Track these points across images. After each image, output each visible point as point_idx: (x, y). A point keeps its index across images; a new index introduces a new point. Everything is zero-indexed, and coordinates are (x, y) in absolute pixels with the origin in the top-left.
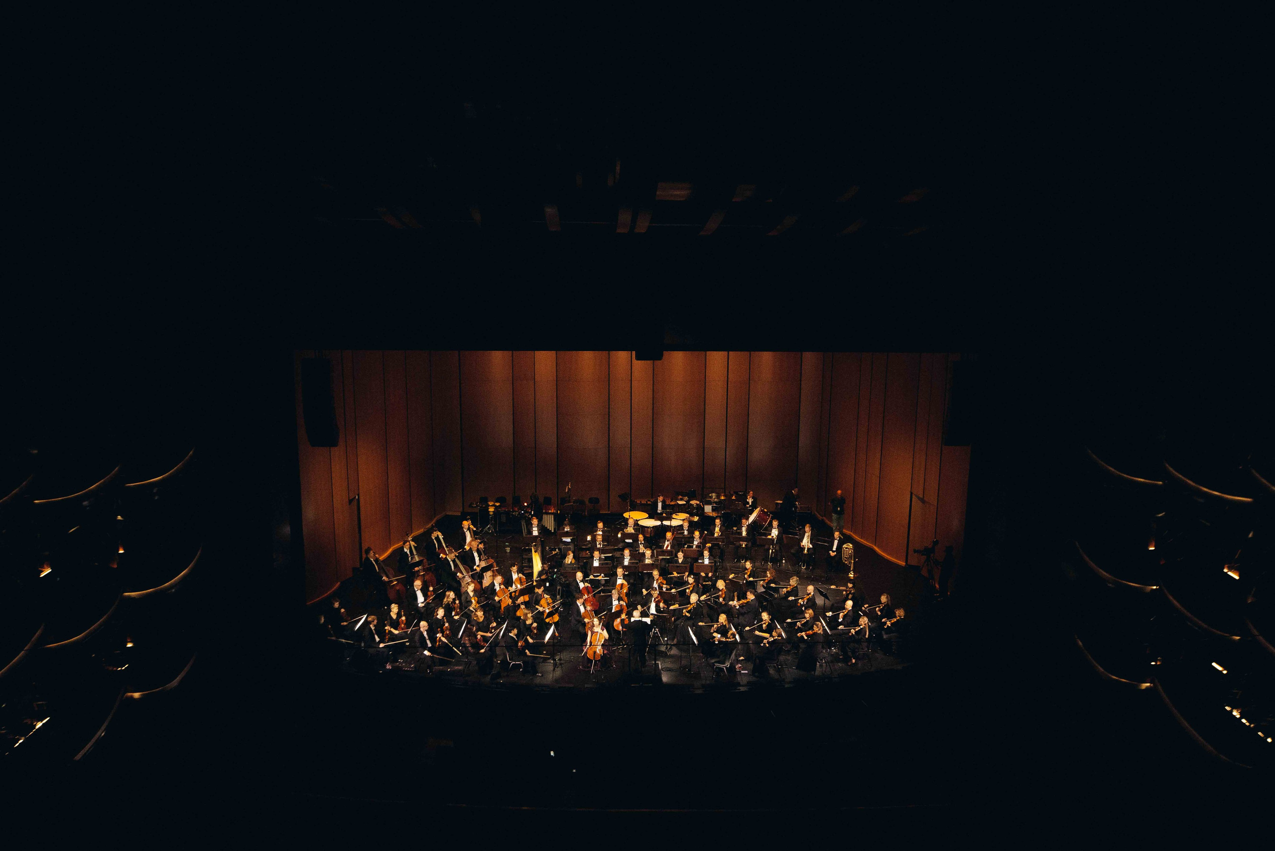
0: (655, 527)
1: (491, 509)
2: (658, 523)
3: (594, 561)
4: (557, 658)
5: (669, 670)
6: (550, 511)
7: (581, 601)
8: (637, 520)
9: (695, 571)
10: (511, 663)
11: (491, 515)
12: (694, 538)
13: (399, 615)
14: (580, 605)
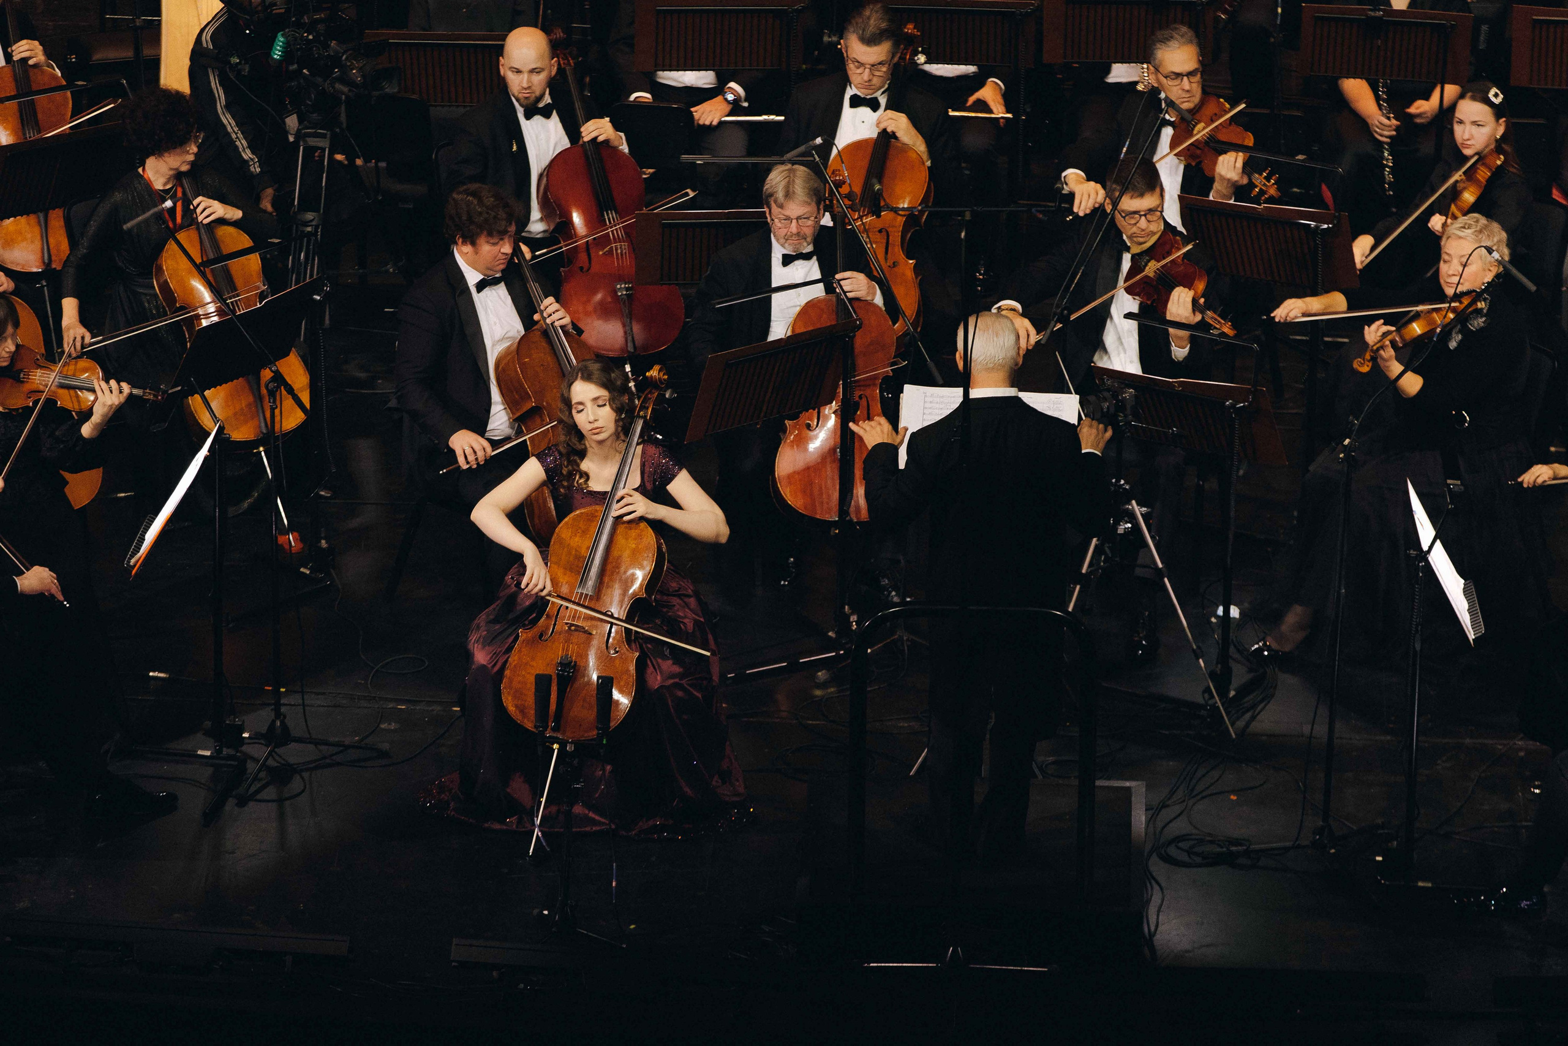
4: (249, 724)
5: (1219, 854)
14: (481, 286)
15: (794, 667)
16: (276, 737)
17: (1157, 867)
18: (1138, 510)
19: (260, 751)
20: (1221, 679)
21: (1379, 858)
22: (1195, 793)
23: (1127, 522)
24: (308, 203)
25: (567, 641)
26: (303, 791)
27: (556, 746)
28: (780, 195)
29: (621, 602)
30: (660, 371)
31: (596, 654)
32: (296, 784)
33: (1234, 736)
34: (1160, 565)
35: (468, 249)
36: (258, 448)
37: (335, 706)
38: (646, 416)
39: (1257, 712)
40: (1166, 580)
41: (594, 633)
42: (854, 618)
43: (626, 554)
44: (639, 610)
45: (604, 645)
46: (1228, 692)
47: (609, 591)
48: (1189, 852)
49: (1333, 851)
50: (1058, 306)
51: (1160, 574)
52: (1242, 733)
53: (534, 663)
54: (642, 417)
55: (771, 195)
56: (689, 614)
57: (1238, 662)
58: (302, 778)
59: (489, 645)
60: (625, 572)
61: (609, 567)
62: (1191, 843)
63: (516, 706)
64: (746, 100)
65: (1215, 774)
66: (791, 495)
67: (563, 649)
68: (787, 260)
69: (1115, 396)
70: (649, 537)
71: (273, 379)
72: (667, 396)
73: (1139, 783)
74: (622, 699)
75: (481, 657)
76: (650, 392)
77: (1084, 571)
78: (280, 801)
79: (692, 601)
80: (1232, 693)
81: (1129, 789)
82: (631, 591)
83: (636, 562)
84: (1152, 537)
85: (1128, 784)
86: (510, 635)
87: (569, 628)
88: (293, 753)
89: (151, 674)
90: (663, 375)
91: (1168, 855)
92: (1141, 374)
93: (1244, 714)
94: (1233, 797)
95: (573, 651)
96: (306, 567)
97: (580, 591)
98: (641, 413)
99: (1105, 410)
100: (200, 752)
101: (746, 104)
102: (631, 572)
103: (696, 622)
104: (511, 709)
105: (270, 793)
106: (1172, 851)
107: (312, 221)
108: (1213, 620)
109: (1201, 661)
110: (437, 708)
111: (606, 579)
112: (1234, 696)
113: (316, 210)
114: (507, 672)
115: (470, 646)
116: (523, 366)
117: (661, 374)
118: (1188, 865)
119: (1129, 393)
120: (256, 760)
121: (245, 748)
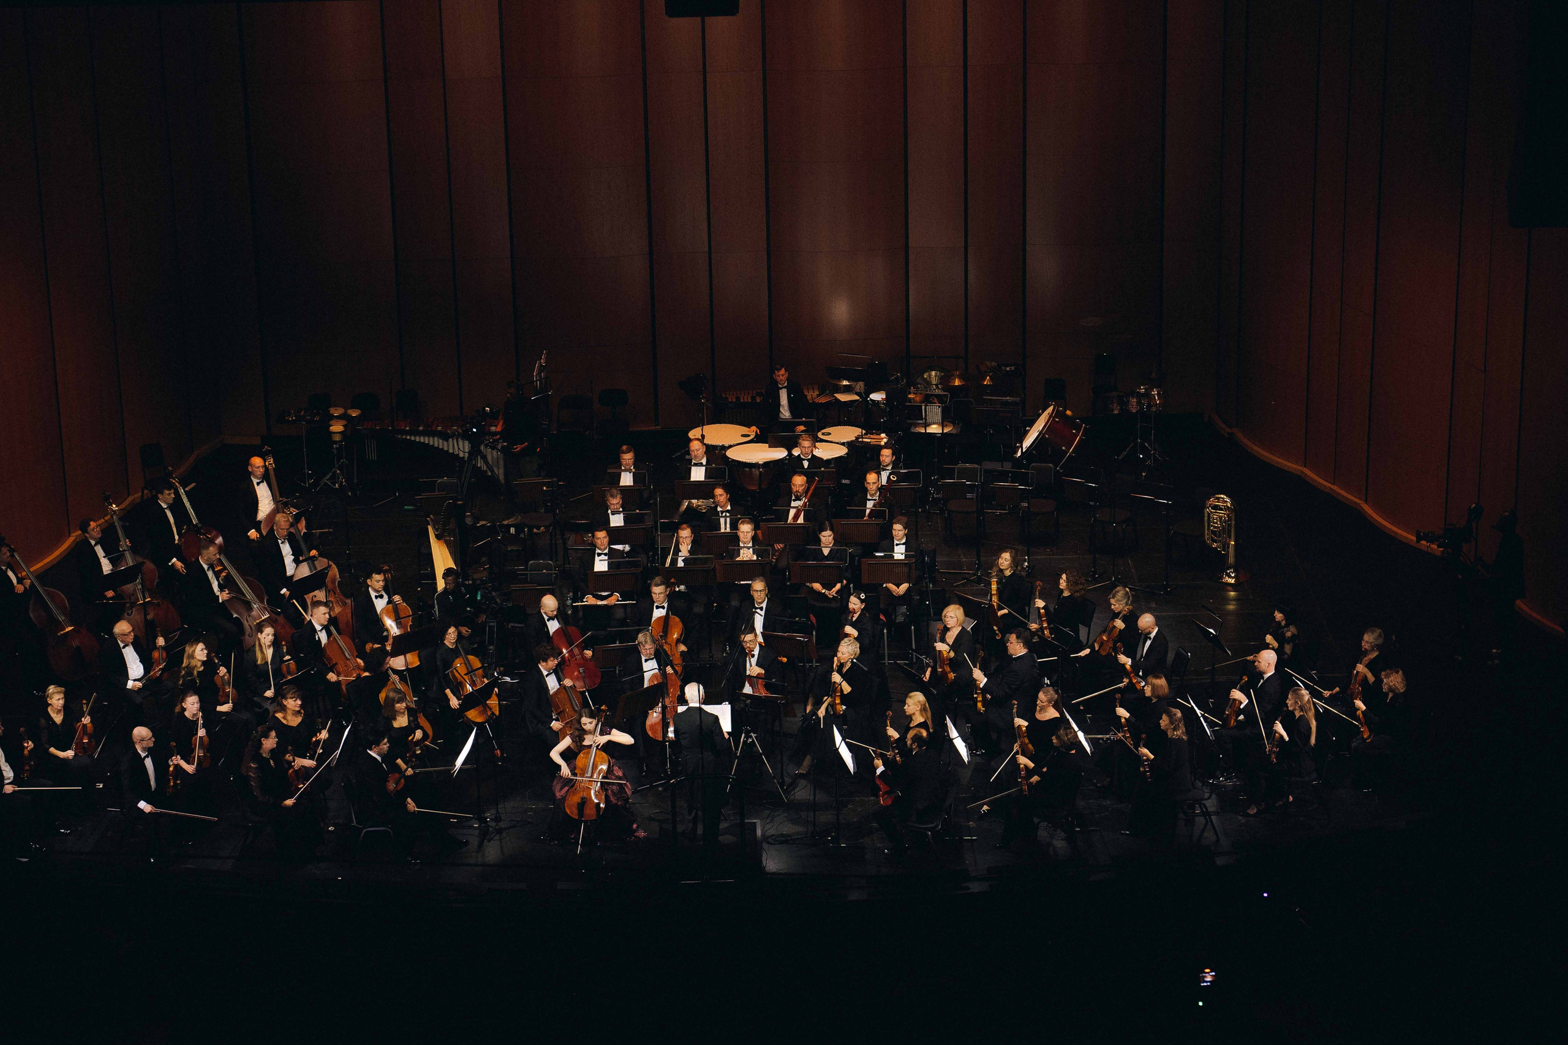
0: (767, 464)
1: (337, 428)
2: (780, 454)
3: (597, 559)
4: (489, 816)
5: (783, 840)
6: (493, 428)
7: (553, 663)
8: (724, 448)
9: (865, 580)
10: (363, 829)
11: (336, 442)
12: (866, 490)
13: (71, 711)
14: (547, 676)
15: (651, 787)
16: (497, 819)
17: (765, 845)
18: (753, 736)
19: (493, 824)
22: (775, 821)
23: (750, 739)
24: (491, 643)
26: (507, 836)
28: (641, 640)
32: (504, 835)
33: (786, 801)
35: (544, 664)
37: (514, 807)
40: (763, 756)
42: (669, 770)
48: (774, 840)
51: (761, 754)
52: (788, 801)
55: (639, 640)
58: (507, 832)
59: (559, 792)
62: (773, 838)
65: (781, 814)
66: (651, 734)
68: (647, 662)
69: (745, 702)
71: (491, 714)
73: (758, 819)
74: (602, 805)
78: (500, 840)
85: (755, 821)
91: (768, 842)
92: (752, 693)
94: (786, 822)
101: (620, 598)
105: (497, 837)
106: (770, 840)
107: (491, 649)
110: (545, 807)
113: (492, 645)
114: (567, 801)
117: (606, 707)
118: (773, 844)
119: (749, 701)
120: (492, 827)
121: (489, 824)
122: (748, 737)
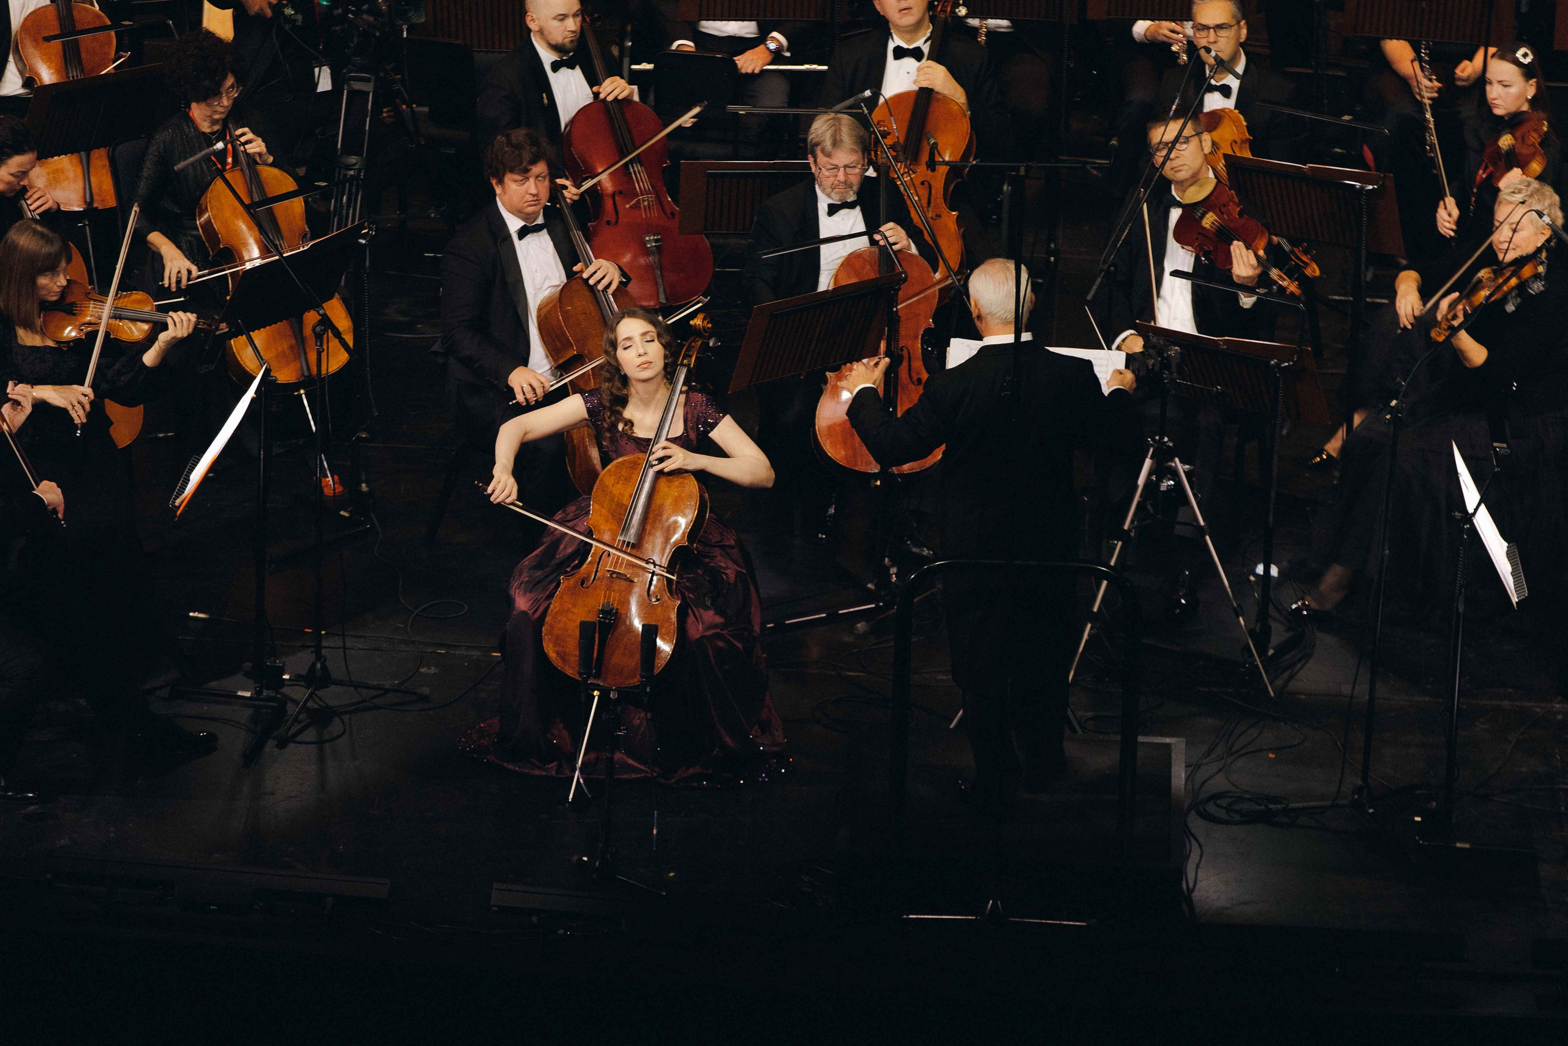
4: (290, 666)
5: (1256, 812)
14: (521, 232)
15: (833, 617)
16: (316, 679)
17: (1196, 824)
18: (1181, 468)
19: (300, 693)
20: (1261, 637)
21: (1418, 819)
22: (1234, 749)
23: (1169, 480)
24: (352, 146)
25: (609, 588)
26: (344, 733)
27: (596, 693)
28: (828, 144)
29: (663, 550)
30: (704, 319)
31: (638, 602)
32: (336, 727)
33: (1272, 694)
34: (1202, 523)
36: (299, 391)
37: (375, 650)
38: (688, 365)
39: (1296, 669)
40: (1208, 538)
41: (636, 580)
42: (894, 570)
43: (669, 501)
44: (680, 558)
45: (646, 593)
46: (1267, 650)
47: (651, 538)
48: (1228, 809)
49: (1371, 811)
50: (1105, 262)
51: (1201, 531)
52: (1280, 693)
53: (575, 610)
54: (685, 365)
55: (817, 144)
56: (730, 564)
57: (1275, 620)
58: (343, 722)
59: (530, 592)
60: (667, 519)
61: (651, 515)
62: (1228, 801)
63: (557, 653)
64: (788, 50)
65: (1254, 732)
66: (831, 447)
67: (605, 597)
68: (833, 210)
69: (1160, 353)
70: (692, 486)
71: (320, 323)
72: (711, 344)
73: (1180, 739)
74: (665, 646)
75: (522, 603)
76: (694, 341)
77: (1126, 527)
78: (320, 743)
79: (735, 552)
80: (1271, 652)
81: (1168, 746)
82: (672, 540)
83: (677, 509)
84: (1195, 495)
85: (1168, 740)
86: (551, 582)
87: (611, 575)
88: (333, 696)
89: (191, 614)
90: (708, 323)
91: (1205, 810)
93: (1282, 672)
94: (1271, 755)
95: (614, 598)
96: (346, 511)
97: (622, 539)
98: (685, 362)
99: (1150, 367)
100: (240, 693)
101: (788, 54)
102: (673, 519)
103: (737, 572)
104: (552, 655)
105: (310, 734)
106: (1211, 808)
107: (356, 163)
108: (1252, 578)
109: (1241, 619)
110: (476, 653)
111: (648, 527)
112: (1273, 655)
113: (358, 153)
114: (548, 619)
115: (512, 592)
116: (566, 315)
117: (706, 322)
118: (1226, 823)
119: (1174, 351)
120: (296, 702)
121: (285, 690)
122: (1161, 470)
